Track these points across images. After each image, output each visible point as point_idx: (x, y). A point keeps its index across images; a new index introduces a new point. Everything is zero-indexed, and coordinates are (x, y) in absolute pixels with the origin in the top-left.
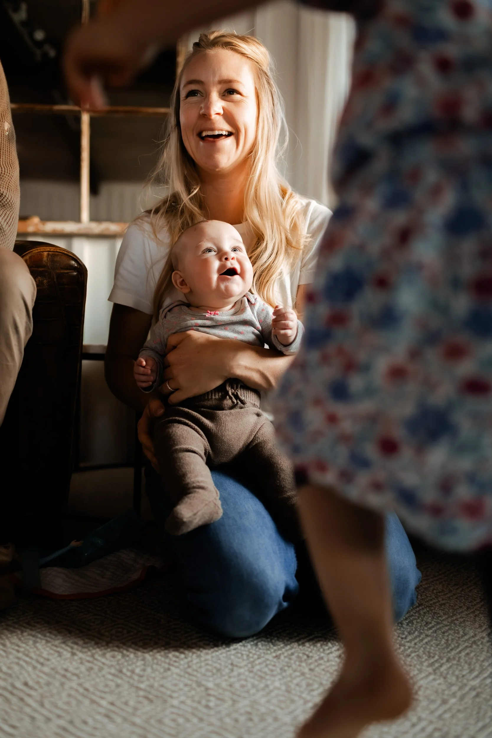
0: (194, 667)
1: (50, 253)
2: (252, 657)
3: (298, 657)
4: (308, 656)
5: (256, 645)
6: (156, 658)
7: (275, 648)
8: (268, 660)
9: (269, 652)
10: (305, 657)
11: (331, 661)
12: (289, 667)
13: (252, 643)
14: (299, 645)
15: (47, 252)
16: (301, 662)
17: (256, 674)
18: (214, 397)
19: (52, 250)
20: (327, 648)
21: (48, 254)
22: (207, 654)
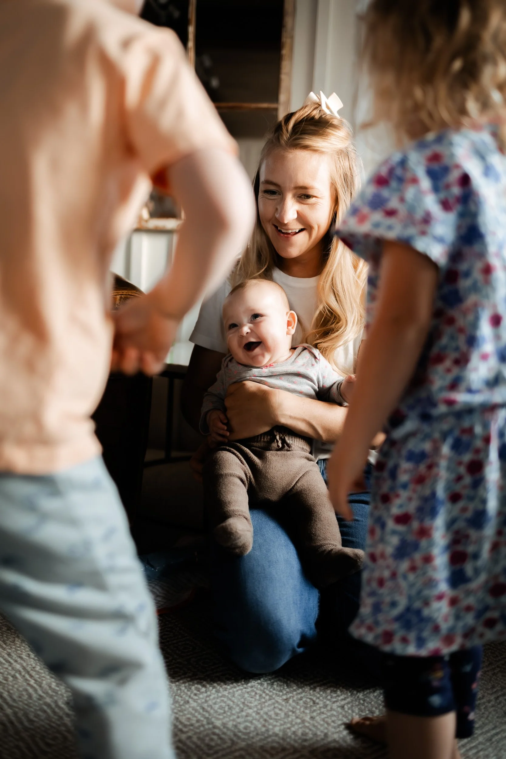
0: (210, 703)
1: (122, 296)
2: (264, 698)
3: (305, 703)
4: (314, 702)
5: (272, 684)
6: (181, 689)
7: (288, 690)
8: (277, 702)
9: (281, 694)
10: (311, 704)
11: (334, 710)
12: (293, 712)
13: (269, 682)
14: (311, 689)
15: (120, 296)
16: (306, 708)
17: (262, 717)
18: (263, 440)
19: (124, 293)
20: (335, 695)
21: (121, 298)
22: (226, 689)
